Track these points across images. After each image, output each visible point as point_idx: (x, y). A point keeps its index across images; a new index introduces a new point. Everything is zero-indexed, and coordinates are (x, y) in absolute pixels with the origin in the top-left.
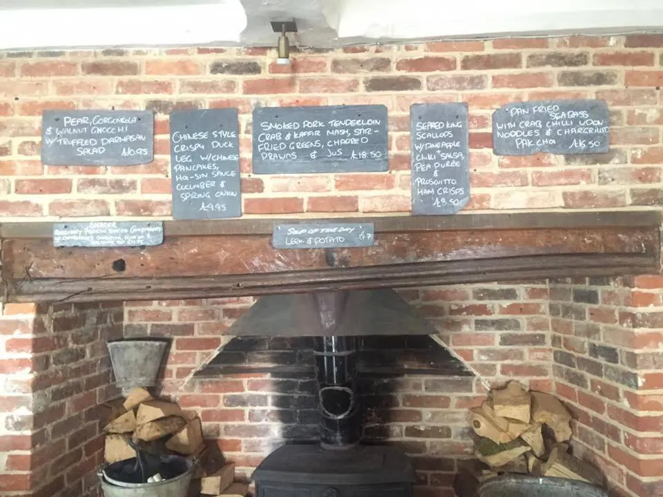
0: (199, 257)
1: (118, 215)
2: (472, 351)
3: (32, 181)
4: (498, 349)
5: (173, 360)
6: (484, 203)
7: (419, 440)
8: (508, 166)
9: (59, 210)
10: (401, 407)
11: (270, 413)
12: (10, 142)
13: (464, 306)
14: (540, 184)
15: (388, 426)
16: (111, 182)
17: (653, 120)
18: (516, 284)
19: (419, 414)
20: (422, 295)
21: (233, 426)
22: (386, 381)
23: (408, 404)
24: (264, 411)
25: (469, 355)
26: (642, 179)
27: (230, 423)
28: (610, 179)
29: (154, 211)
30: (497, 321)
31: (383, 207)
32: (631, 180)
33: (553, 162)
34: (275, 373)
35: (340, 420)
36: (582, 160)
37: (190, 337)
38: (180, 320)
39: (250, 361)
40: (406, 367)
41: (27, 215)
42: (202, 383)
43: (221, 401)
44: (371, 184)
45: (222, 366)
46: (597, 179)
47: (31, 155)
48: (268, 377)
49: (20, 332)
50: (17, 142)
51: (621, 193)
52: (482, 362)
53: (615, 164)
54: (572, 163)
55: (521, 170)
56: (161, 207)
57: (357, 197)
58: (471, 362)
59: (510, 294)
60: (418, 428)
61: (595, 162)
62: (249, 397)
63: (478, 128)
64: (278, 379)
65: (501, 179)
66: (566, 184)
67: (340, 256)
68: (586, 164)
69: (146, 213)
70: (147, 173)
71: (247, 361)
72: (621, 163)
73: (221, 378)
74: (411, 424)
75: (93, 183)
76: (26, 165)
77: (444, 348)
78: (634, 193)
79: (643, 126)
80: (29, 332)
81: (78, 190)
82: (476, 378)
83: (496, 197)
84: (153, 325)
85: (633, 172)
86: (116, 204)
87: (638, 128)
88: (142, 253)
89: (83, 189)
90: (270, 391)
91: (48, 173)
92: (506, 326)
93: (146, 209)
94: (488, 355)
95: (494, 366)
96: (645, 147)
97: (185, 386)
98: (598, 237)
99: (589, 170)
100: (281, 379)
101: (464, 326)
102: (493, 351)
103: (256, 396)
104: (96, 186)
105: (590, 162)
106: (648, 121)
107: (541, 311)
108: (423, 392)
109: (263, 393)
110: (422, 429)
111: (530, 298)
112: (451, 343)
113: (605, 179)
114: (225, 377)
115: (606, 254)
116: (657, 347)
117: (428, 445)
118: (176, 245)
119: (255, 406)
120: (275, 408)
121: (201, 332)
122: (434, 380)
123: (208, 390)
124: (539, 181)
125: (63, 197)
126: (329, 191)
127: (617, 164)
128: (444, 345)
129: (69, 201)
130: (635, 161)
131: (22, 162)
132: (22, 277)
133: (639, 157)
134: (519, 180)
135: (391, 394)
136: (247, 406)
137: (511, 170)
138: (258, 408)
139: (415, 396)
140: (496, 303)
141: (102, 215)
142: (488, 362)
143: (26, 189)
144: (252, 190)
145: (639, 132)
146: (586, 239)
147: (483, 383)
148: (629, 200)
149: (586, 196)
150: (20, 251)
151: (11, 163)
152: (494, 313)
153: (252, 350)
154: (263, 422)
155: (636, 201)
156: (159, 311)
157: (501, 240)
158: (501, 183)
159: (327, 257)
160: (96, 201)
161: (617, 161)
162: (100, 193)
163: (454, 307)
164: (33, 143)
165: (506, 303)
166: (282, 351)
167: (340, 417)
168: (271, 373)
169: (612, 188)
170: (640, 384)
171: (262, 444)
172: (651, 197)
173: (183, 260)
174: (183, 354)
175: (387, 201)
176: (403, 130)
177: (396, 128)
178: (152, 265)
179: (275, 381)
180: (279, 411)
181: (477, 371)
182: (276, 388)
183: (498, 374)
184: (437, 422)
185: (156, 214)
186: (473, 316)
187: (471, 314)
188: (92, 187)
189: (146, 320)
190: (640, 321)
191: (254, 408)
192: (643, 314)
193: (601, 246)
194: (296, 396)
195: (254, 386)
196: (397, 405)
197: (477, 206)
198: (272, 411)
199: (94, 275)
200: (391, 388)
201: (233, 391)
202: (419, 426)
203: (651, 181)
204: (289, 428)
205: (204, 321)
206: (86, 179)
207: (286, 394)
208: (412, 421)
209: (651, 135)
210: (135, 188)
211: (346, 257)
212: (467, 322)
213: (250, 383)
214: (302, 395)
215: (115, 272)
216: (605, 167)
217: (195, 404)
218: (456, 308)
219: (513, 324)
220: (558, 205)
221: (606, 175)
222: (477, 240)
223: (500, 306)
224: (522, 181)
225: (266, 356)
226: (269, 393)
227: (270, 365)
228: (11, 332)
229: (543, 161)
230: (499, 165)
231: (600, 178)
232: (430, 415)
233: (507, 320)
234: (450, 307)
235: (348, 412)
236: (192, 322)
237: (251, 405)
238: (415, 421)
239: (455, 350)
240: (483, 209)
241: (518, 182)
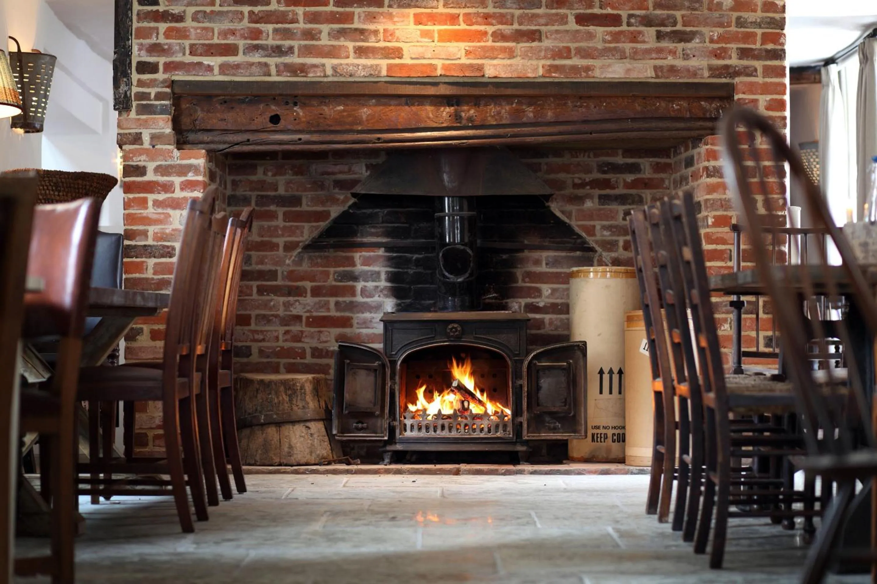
0: (345, 114)
1: (278, 75)
2: (594, 226)
3: (203, 45)
4: (621, 225)
5: (280, 232)
6: (590, 73)
7: (538, 316)
8: (610, 42)
9: (228, 70)
10: (520, 284)
11: (383, 289)
12: (184, 12)
13: (587, 180)
14: (636, 57)
15: (506, 303)
16: (272, 47)
17: (728, 8)
18: (640, 157)
19: (539, 291)
20: (544, 167)
21: (345, 302)
22: (505, 257)
23: (527, 280)
24: (377, 287)
25: (591, 231)
26: (717, 56)
27: (340, 299)
28: (691, 56)
29: (309, 72)
30: (620, 195)
31: (506, 73)
32: (708, 56)
33: (646, 40)
34: (389, 248)
35: (460, 283)
36: (670, 38)
37: (298, 209)
38: (286, 191)
39: (362, 236)
40: (526, 242)
41: (201, 74)
42: (310, 258)
43: (331, 276)
44: (496, 53)
45: (332, 241)
46: (681, 56)
47: (203, 23)
48: (381, 252)
49: (193, 175)
50: (191, 10)
51: (700, 67)
52: (604, 238)
53: (695, 43)
54: (662, 41)
55: (620, 45)
56: (316, 69)
57: (483, 64)
58: (593, 238)
59: (634, 168)
60: (537, 305)
61: (681, 41)
62: (361, 272)
63: (586, 8)
64: (391, 254)
65: (606, 52)
66: (656, 59)
67: (467, 115)
68: (673, 43)
69: (302, 74)
70: (304, 40)
71: (359, 235)
72: (701, 42)
73: (331, 253)
74: (529, 300)
75: (256, 48)
76: (199, 31)
77: (566, 223)
78: (711, 68)
79: (720, 13)
80: (201, 175)
81: (244, 53)
82: (597, 254)
83: (601, 68)
84: (258, 196)
85: (710, 51)
86: (277, 66)
87: (716, 14)
88: (295, 109)
89: (249, 53)
90: (383, 266)
91: (218, 38)
92: (630, 201)
93: (302, 71)
94: (611, 231)
95: (617, 241)
96: (721, 30)
97: (294, 261)
98: (684, 104)
99: (675, 47)
100: (395, 255)
101: (587, 200)
102: (616, 227)
103: (368, 271)
104: (259, 51)
105: (675, 41)
106: (724, 8)
107: (665, 186)
108: (543, 268)
109: (375, 268)
110: (541, 304)
111: (654, 172)
112: (574, 218)
113: (688, 55)
114: (336, 251)
115: (691, 119)
116: (725, 194)
117: (547, 321)
118: (325, 102)
119: (367, 281)
120: (389, 284)
121: (309, 203)
122: (555, 256)
123: (317, 265)
124: (635, 56)
125: (230, 59)
126: (460, 59)
127: (698, 43)
128: (566, 220)
129: (236, 63)
130: (712, 41)
131: (196, 29)
132: (190, 128)
133: (716, 38)
134: (619, 54)
135: (512, 270)
136: (359, 282)
137: (612, 45)
138: (370, 285)
139: (535, 272)
140: (621, 177)
141: (265, 75)
142: (610, 238)
143: (199, 52)
144: (393, 56)
145: (716, 18)
146: (674, 105)
147: (604, 259)
148: (706, 74)
149: (672, 69)
150: (188, 105)
151: (185, 30)
152: (618, 187)
153: (364, 224)
154: (376, 298)
155: (711, 74)
156: (265, 181)
157: (604, 104)
158: (604, 56)
159: (456, 116)
160: (259, 63)
161: (697, 41)
162: (262, 57)
163: (577, 181)
164: (205, 12)
165: (630, 178)
166: (396, 225)
167: (460, 280)
168: (385, 247)
169: (693, 63)
170: (710, 223)
171: (374, 321)
172: (724, 72)
173: (330, 116)
174: (291, 226)
175: (509, 68)
176: (523, 9)
177: (518, 7)
178: (304, 119)
179: (389, 256)
180: (392, 287)
181: (599, 246)
182: (389, 264)
183: (621, 249)
184: (557, 298)
185: (311, 75)
186: (597, 189)
187: (594, 189)
188: (256, 50)
189: (250, 190)
190: (711, 172)
191: (366, 284)
192: (714, 167)
193: (687, 111)
194: (411, 272)
195: (367, 262)
196: (517, 282)
197: (584, 74)
198: (386, 287)
199: (254, 128)
200: (512, 264)
201: (344, 267)
202: (538, 303)
203: (723, 59)
204: (403, 305)
205: (312, 193)
206: (250, 44)
207: (400, 270)
208: (531, 297)
209: (726, 20)
210: (293, 53)
211: (472, 116)
212: (590, 197)
213: (361, 258)
214: (417, 271)
215: (272, 125)
216: (689, 45)
217: (302, 279)
218: (580, 182)
219: (637, 199)
220: (649, 75)
221: (689, 52)
222: (585, 104)
223: (624, 180)
224: (621, 55)
225: (378, 230)
226: (382, 270)
227: (384, 240)
228: (185, 174)
229: (639, 39)
230: (603, 41)
231: (683, 54)
232: (550, 291)
233: (631, 195)
234: (573, 181)
235: (467, 275)
236: (299, 193)
237: (363, 281)
238: (534, 298)
239: (578, 226)
240: (589, 77)
241: (618, 56)
